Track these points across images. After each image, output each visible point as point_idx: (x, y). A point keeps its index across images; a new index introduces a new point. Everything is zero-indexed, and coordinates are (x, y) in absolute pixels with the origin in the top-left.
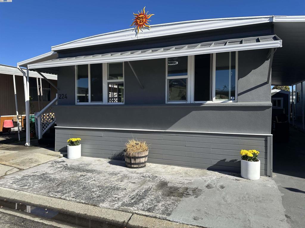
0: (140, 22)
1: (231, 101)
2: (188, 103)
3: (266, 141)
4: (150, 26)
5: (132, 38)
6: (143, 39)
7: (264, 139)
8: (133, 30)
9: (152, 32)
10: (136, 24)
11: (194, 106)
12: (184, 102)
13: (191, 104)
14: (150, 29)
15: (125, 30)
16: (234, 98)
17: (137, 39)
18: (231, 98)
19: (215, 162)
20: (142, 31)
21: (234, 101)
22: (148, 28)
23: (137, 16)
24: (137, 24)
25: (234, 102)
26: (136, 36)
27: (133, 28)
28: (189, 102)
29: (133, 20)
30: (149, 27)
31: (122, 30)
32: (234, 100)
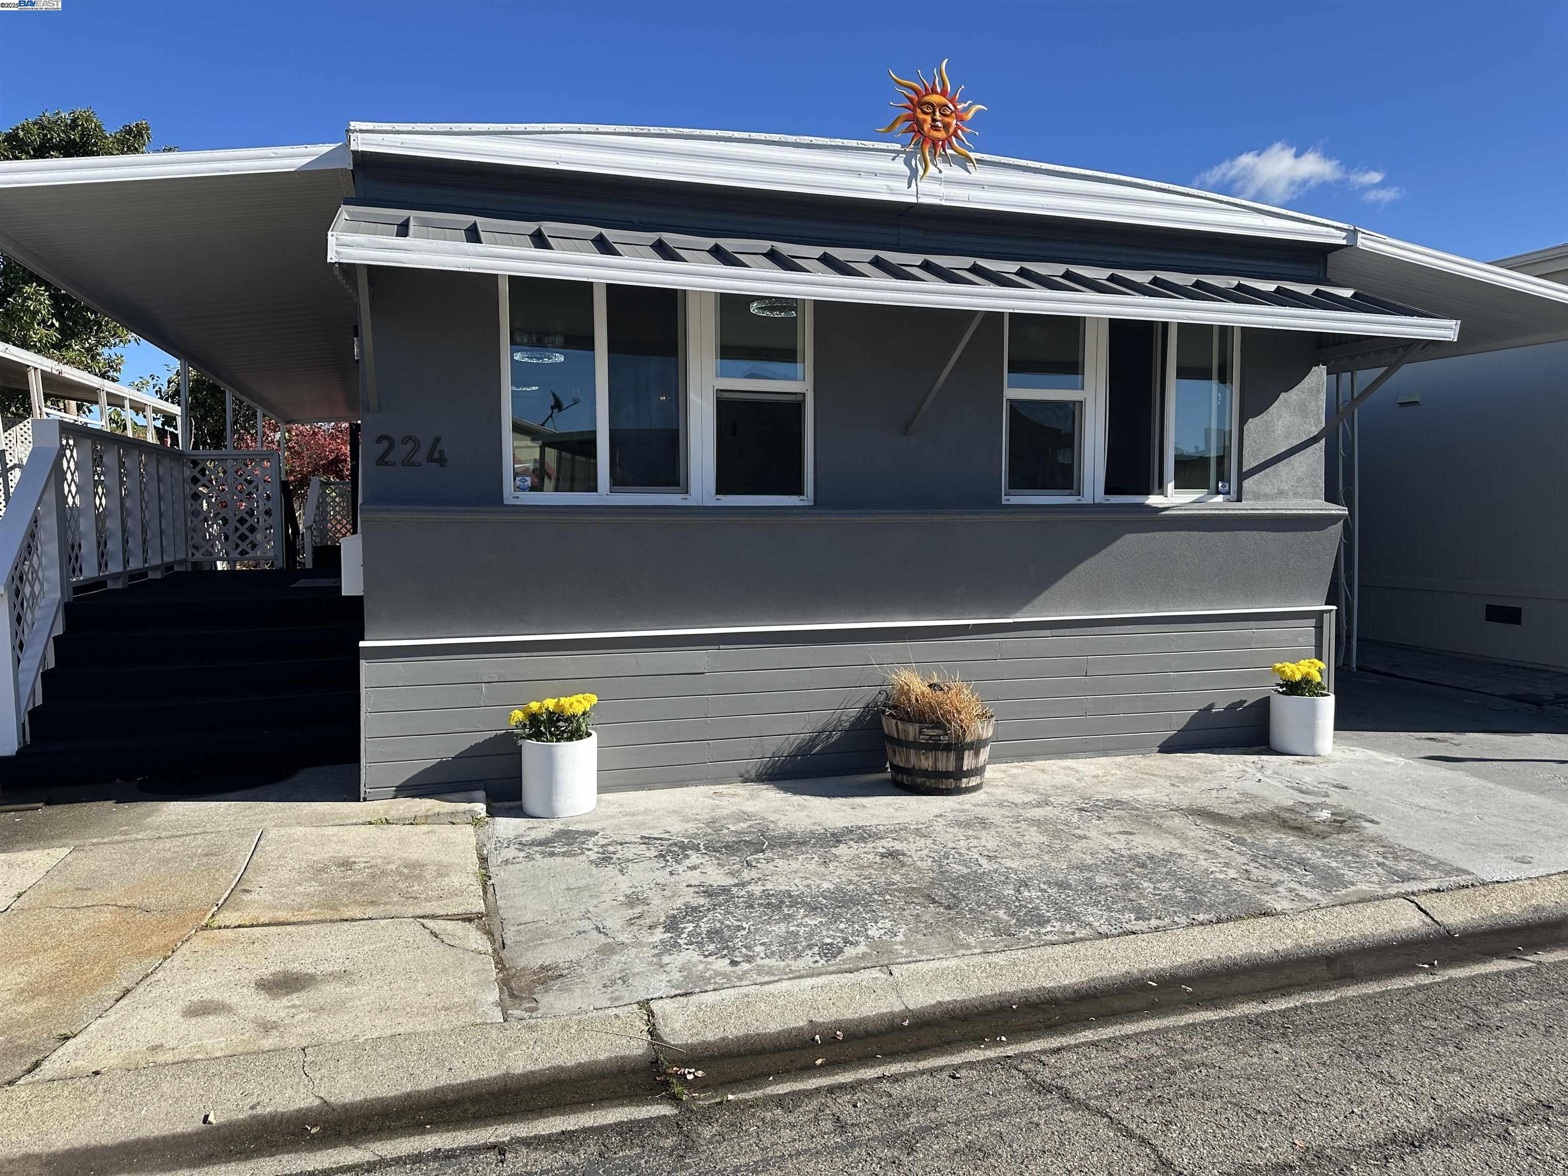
0: (935, 128)
1: (1220, 498)
2: (1084, 502)
3: (1319, 628)
4: (973, 155)
5: (892, 191)
6: (942, 206)
7: (1313, 622)
8: (898, 152)
9: (982, 186)
10: (909, 130)
11: (1108, 516)
12: (1072, 500)
13: (1095, 506)
14: (971, 169)
15: (853, 143)
16: (1227, 488)
17: (913, 200)
18: (1220, 485)
19: (1180, 718)
20: (940, 172)
21: (1227, 496)
22: (963, 161)
23: (917, 92)
24: (917, 128)
25: (1229, 500)
26: (909, 186)
27: (897, 147)
28: (1087, 499)
29: (898, 105)
30: (969, 159)
31: (839, 142)
32: (1228, 493)
